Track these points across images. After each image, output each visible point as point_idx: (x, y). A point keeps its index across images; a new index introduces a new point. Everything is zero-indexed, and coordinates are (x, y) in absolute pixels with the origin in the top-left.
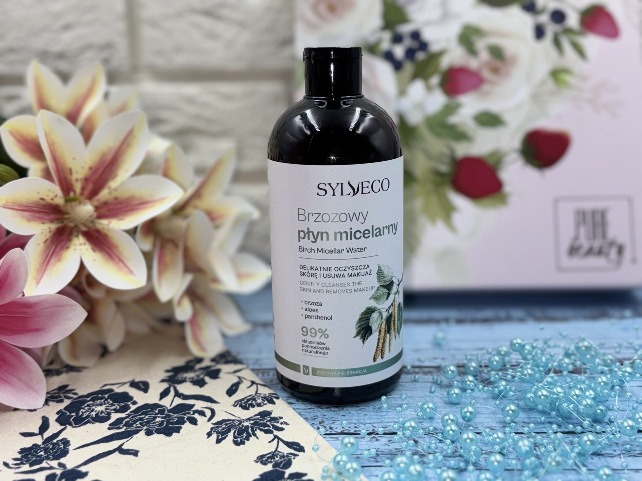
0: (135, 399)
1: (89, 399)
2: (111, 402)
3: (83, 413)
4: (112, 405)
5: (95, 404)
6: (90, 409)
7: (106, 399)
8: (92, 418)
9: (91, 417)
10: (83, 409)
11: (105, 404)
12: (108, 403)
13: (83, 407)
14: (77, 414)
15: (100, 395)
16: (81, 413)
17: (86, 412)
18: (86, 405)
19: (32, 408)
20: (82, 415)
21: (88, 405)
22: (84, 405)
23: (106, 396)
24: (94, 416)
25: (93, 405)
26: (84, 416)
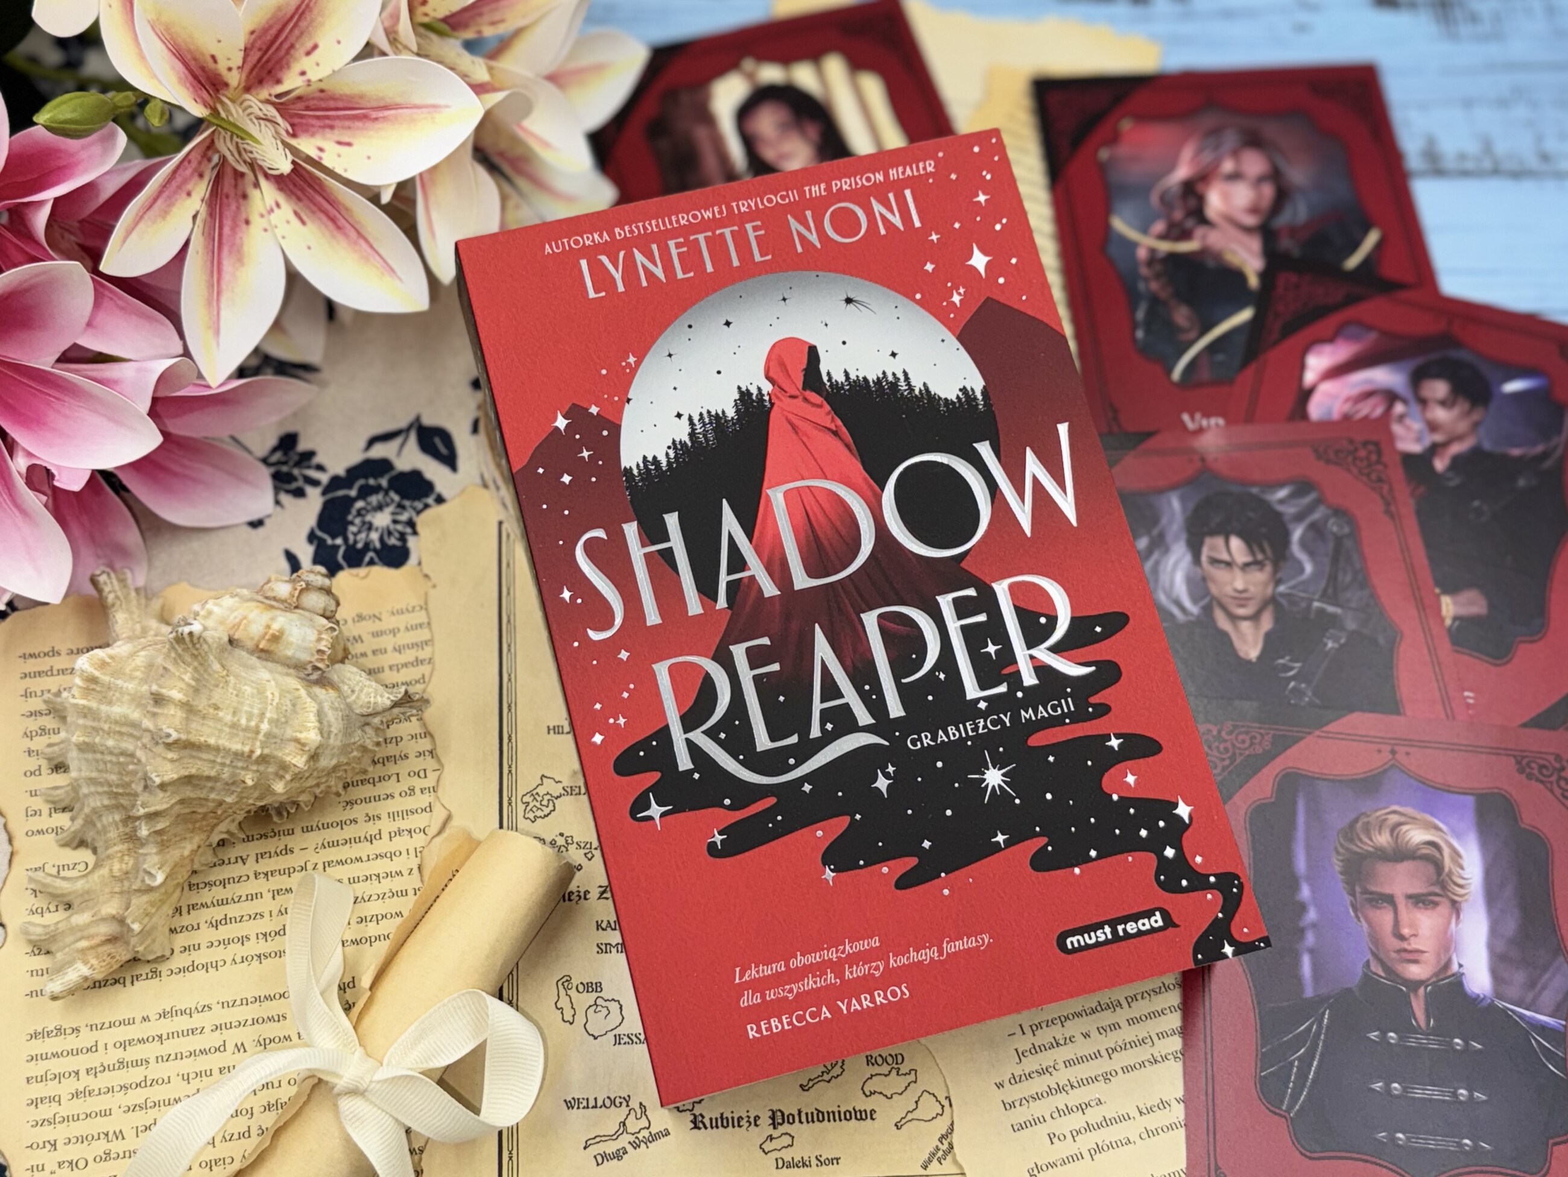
0: (440, 487)
1: (353, 493)
2: (396, 498)
3: (355, 534)
4: (401, 507)
5: (369, 508)
6: (364, 523)
7: (386, 493)
8: (375, 550)
9: (371, 546)
10: (352, 523)
11: (387, 505)
12: (393, 500)
13: (350, 518)
14: (346, 539)
15: (372, 482)
16: (351, 538)
17: (359, 532)
18: (354, 512)
19: (254, 517)
20: (356, 542)
21: (359, 513)
22: (349, 512)
23: (384, 482)
24: (378, 545)
25: (368, 511)
26: (360, 546)
